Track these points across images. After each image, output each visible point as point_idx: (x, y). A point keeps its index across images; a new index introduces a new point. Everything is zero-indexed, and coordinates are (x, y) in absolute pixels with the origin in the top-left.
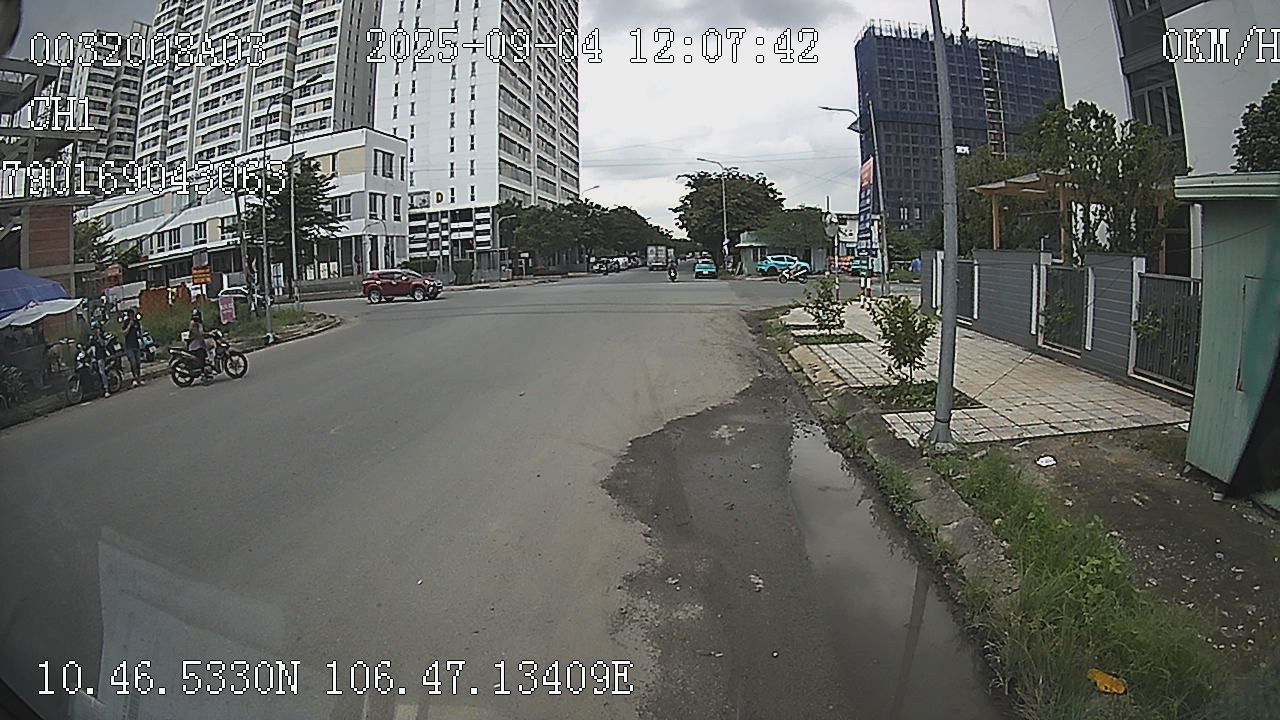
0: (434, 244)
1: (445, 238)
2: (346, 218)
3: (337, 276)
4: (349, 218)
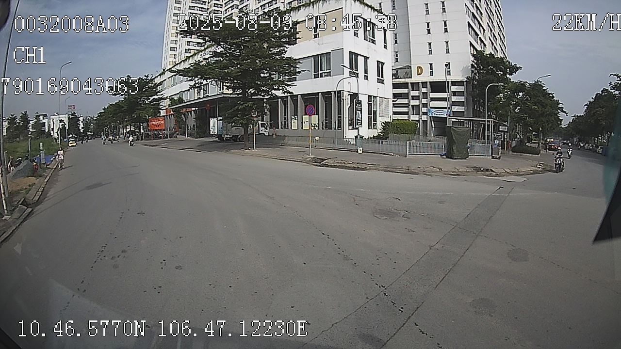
0: (415, 110)
1: (425, 105)
2: (326, 74)
3: (317, 128)
4: (329, 74)
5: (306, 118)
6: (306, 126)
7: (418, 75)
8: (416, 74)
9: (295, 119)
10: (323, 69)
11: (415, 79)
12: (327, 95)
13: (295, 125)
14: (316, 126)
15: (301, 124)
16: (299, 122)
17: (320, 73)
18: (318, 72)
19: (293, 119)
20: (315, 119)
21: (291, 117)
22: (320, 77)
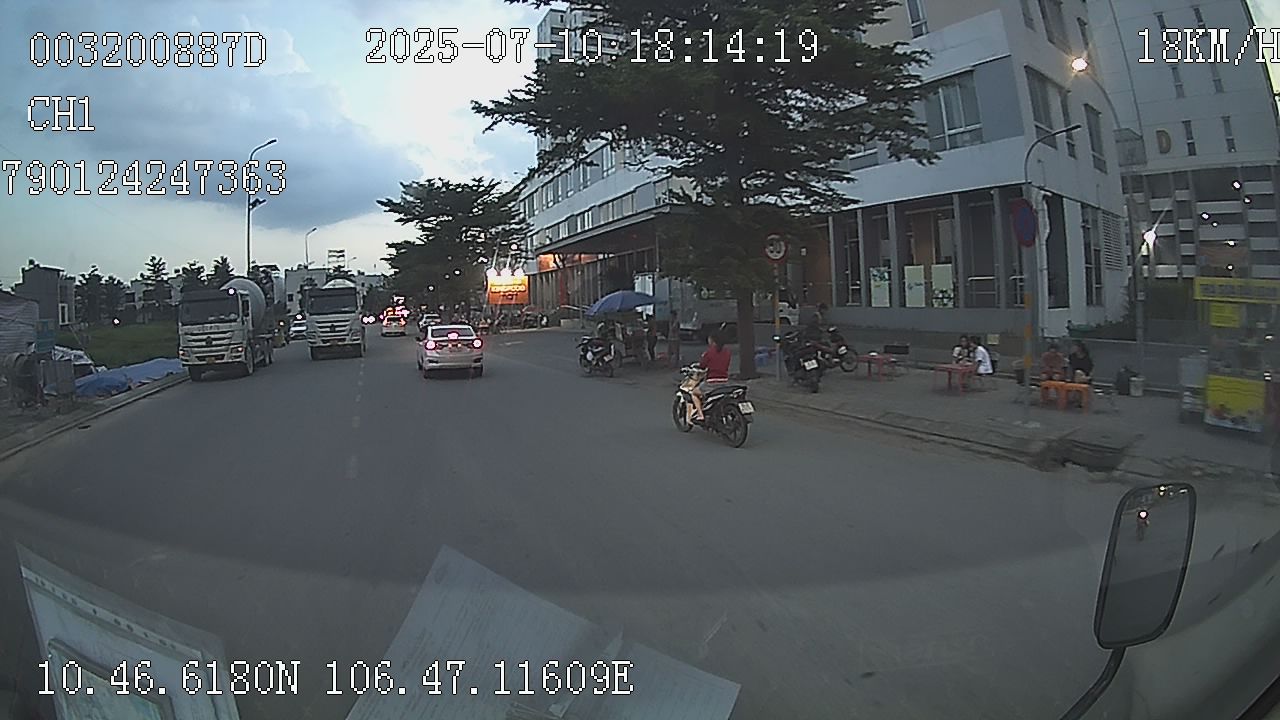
2: (967, 137)
3: (951, 305)
4: (977, 137)
5: (915, 274)
6: (915, 298)
7: (1161, 152)
8: (1158, 151)
9: (882, 278)
10: (957, 123)
11: (1157, 164)
12: (976, 202)
13: (880, 296)
14: (949, 298)
15: (899, 293)
16: (895, 287)
17: (949, 136)
18: (944, 133)
19: (874, 275)
20: (943, 276)
21: (868, 272)
22: (951, 148)
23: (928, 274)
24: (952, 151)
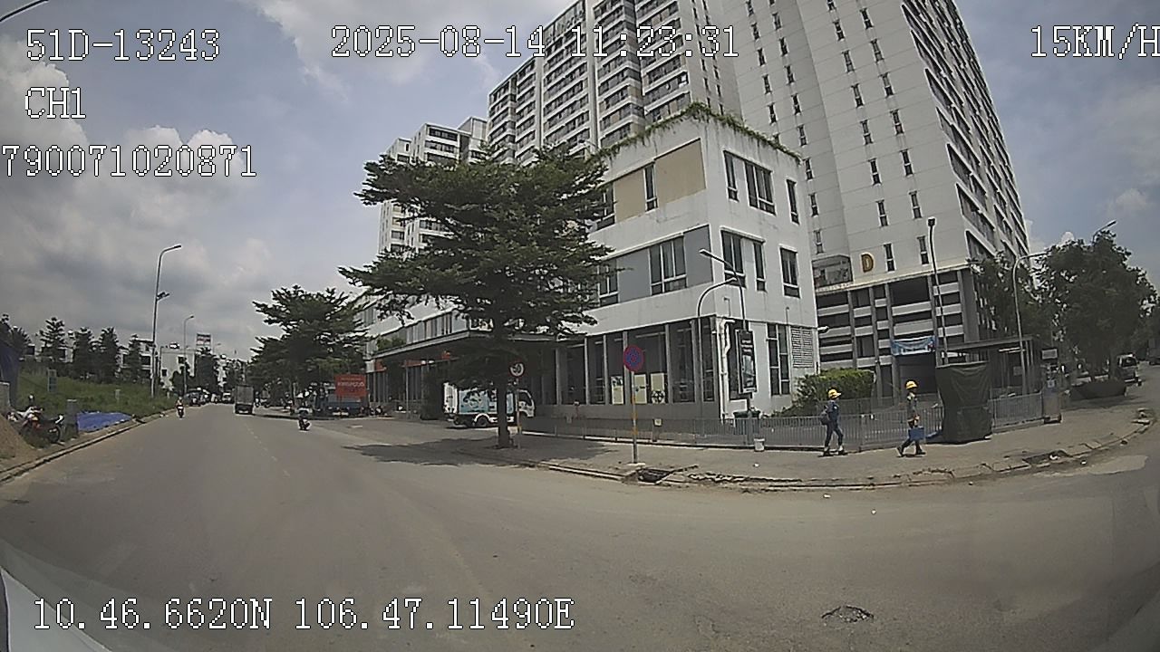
0: (865, 347)
1: (884, 334)
2: (677, 283)
3: (663, 401)
4: (683, 284)
5: (640, 381)
6: (640, 397)
7: (865, 271)
8: (862, 270)
9: (619, 384)
10: (670, 274)
11: (859, 281)
12: (681, 329)
13: (618, 396)
14: (662, 397)
15: (629, 395)
16: (627, 390)
17: (665, 283)
18: (661, 280)
19: (614, 382)
20: (658, 381)
21: (610, 379)
22: (666, 292)
23: (649, 381)
24: (667, 294)
